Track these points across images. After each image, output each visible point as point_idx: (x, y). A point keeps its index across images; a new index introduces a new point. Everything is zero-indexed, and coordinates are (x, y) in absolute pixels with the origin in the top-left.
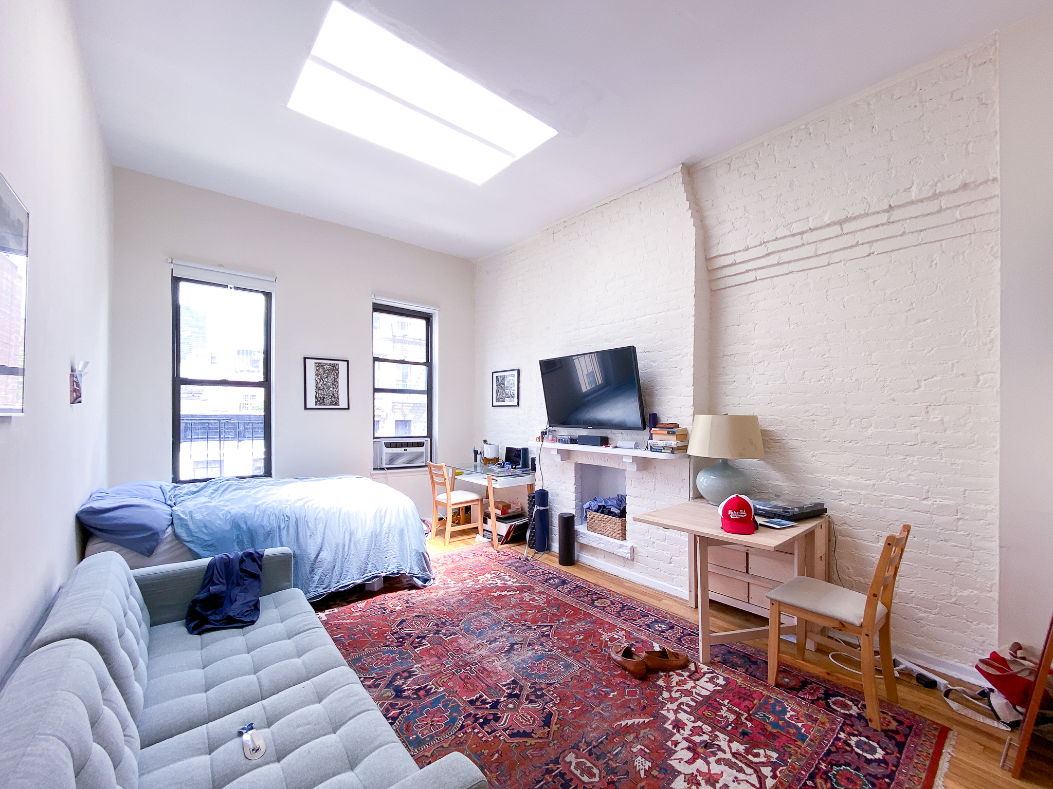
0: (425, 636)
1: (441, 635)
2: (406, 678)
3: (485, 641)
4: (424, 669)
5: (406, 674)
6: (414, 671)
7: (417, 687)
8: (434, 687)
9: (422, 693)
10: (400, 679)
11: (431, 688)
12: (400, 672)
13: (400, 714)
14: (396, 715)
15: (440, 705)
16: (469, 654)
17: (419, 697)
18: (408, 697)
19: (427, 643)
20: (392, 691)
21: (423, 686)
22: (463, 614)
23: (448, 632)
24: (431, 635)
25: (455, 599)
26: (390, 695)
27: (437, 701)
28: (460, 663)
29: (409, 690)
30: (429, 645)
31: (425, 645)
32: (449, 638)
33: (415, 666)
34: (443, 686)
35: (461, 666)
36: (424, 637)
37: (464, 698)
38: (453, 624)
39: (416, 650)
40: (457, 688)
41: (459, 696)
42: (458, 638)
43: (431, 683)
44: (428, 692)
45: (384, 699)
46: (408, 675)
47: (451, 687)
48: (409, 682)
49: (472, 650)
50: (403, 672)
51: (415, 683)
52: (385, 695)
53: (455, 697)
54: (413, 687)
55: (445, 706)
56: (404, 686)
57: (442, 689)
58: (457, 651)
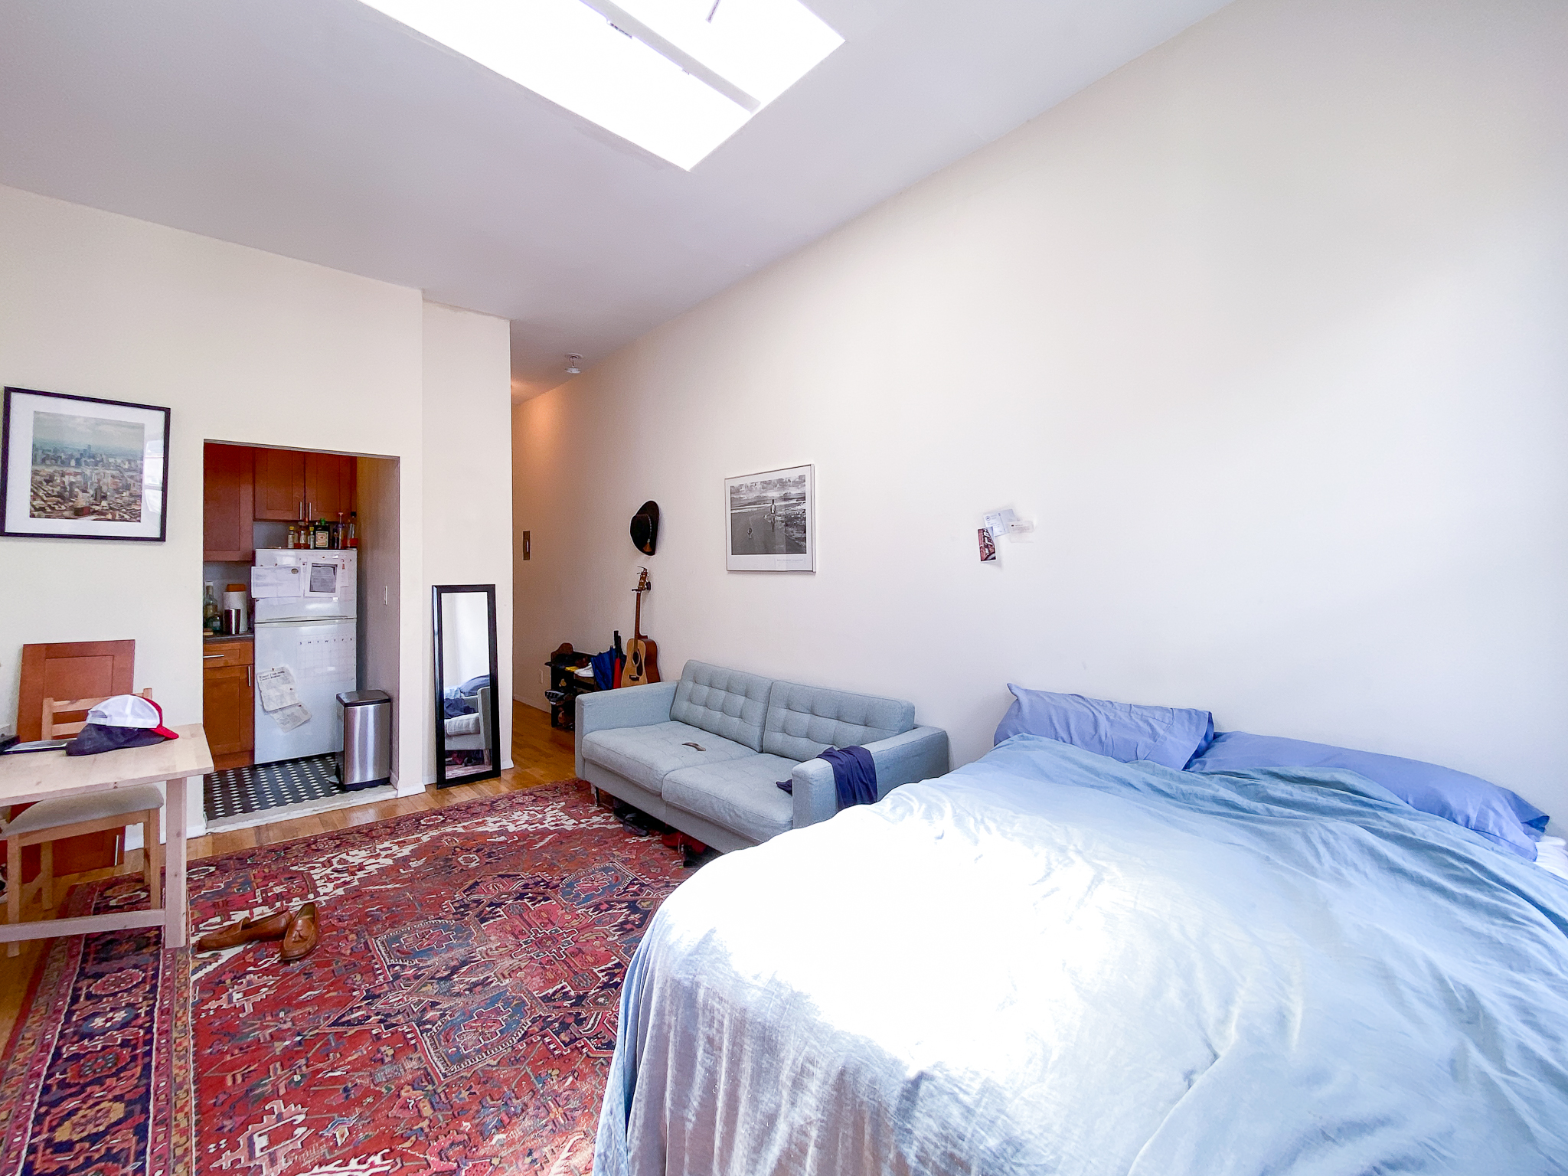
0: (602, 988)
1: (572, 993)
2: (626, 922)
3: (493, 985)
4: (602, 935)
5: (629, 926)
6: (615, 931)
7: (610, 912)
8: (589, 913)
9: (605, 906)
10: (634, 921)
11: (593, 912)
12: (636, 929)
13: (627, 888)
14: (631, 886)
15: (583, 896)
16: (532, 958)
17: (607, 902)
18: (620, 902)
19: (600, 975)
20: (640, 907)
21: (603, 913)
22: (515, 1060)
23: (557, 1004)
24: (593, 991)
25: (517, 1133)
26: (642, 903)
27: (585, 900)
28: (549, 943)
29: (620, 909)
30: (595, 970)
31: (602, 971)
32: (559, 986)
33: (616, 937)
34: (578, 915)
35: (549, 939)
36: (606, 986)
37: (555, 903)
38: (545, 1022)
39: (618, 960)
40: (560, 912)
41: (559, 904)
42: (541, 990)
43: (594, 917)
44: (597, 908)
45: (648, 900)
46: (625, 926)
47: (568, 913)
48: (622, 917)
49: (523, 965)
50: (632, 930)
51: (615, 917)
52: (648, 903)
53: (565, 904)
54: (616, 911)
55: (578, 896)
56: (627, 913)
57: (579, 911)
58: (549, 962)
